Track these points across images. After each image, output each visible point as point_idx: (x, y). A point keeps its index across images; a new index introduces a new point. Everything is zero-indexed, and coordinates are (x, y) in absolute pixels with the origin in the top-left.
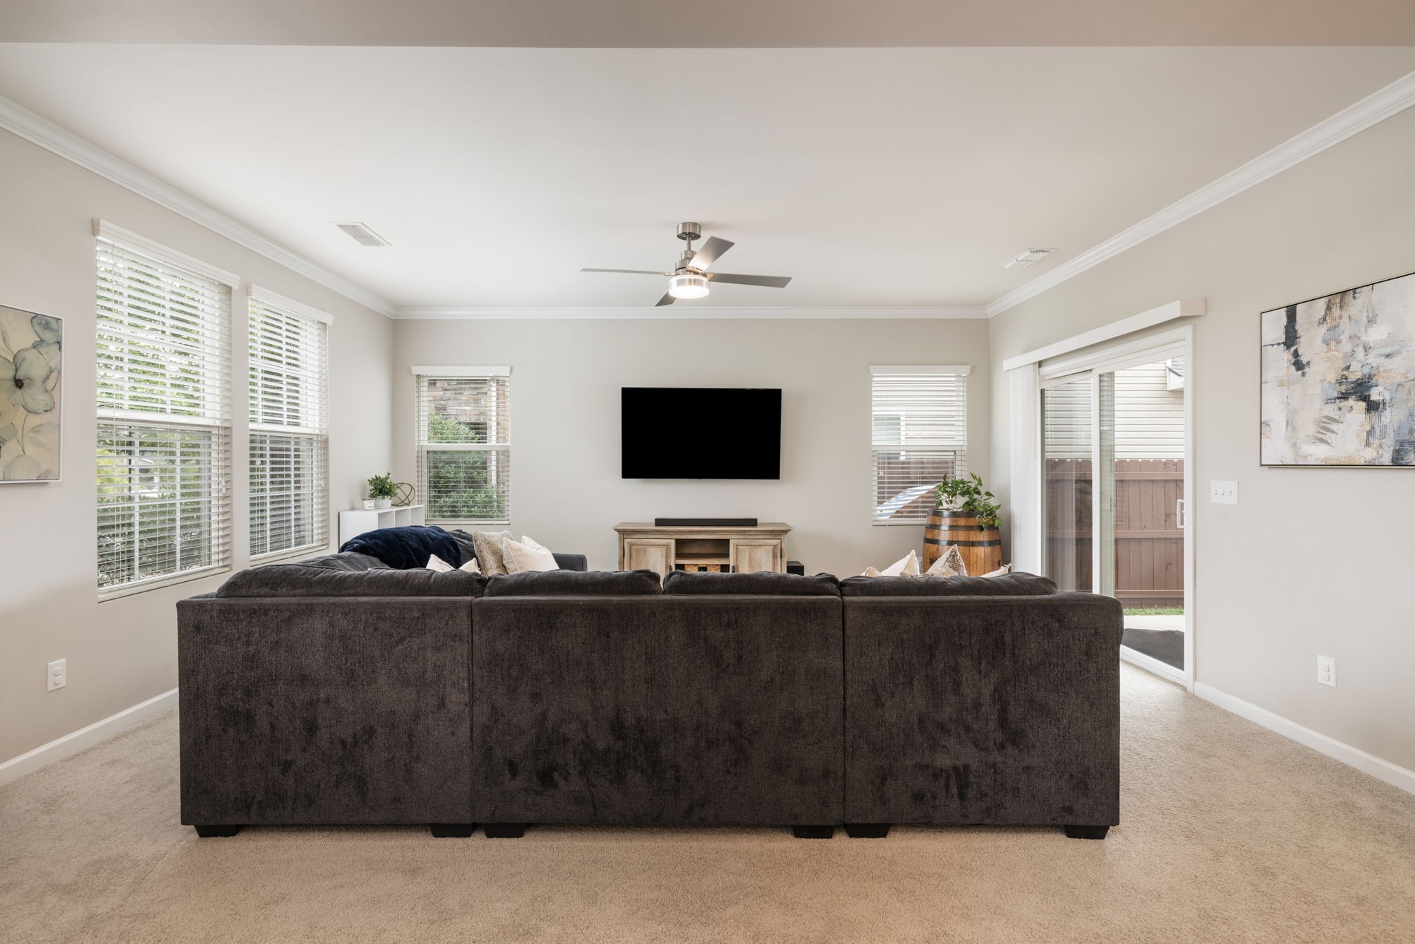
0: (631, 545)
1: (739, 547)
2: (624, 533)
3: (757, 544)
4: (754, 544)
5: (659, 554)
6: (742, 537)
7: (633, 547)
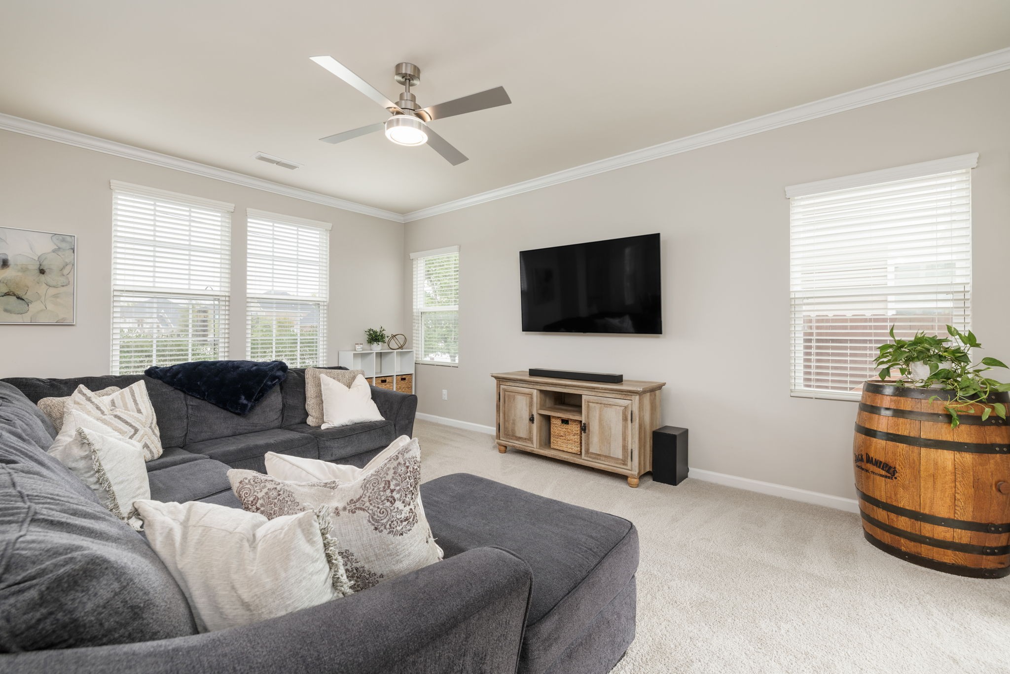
0: (505, 390)
1: (591, 404)
2: (500, 380)
3: (606, 403)
4: (605, 402)
5: (524, 402)
6: (593, 393)
7: (506, 393)
